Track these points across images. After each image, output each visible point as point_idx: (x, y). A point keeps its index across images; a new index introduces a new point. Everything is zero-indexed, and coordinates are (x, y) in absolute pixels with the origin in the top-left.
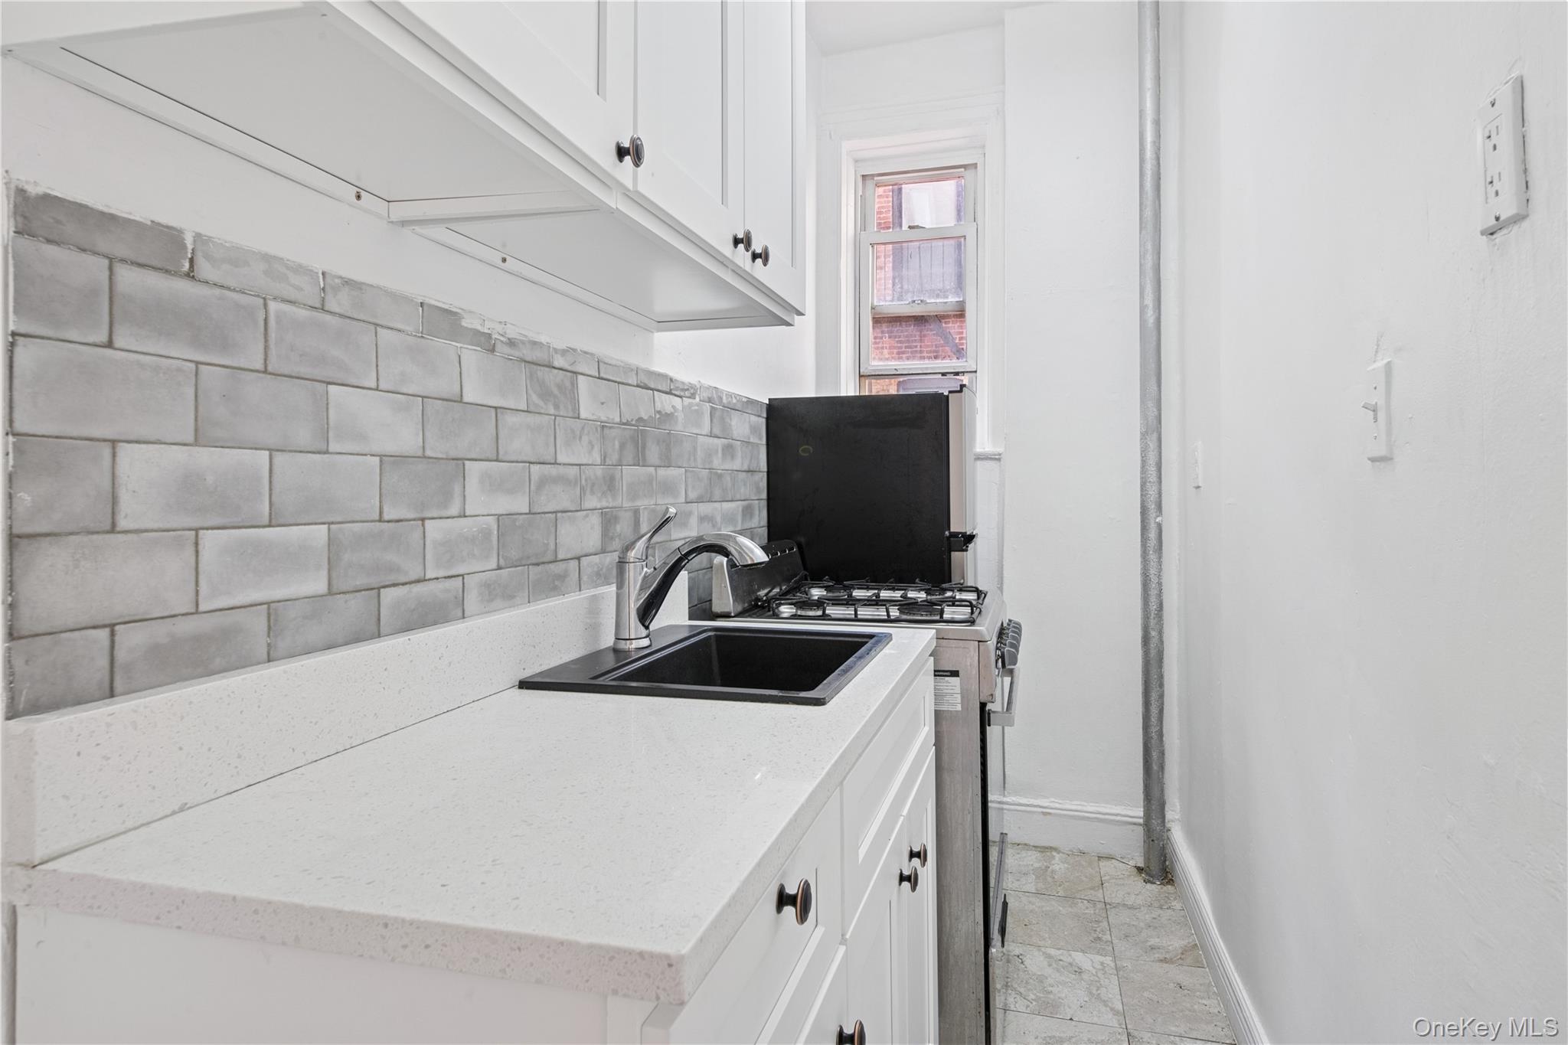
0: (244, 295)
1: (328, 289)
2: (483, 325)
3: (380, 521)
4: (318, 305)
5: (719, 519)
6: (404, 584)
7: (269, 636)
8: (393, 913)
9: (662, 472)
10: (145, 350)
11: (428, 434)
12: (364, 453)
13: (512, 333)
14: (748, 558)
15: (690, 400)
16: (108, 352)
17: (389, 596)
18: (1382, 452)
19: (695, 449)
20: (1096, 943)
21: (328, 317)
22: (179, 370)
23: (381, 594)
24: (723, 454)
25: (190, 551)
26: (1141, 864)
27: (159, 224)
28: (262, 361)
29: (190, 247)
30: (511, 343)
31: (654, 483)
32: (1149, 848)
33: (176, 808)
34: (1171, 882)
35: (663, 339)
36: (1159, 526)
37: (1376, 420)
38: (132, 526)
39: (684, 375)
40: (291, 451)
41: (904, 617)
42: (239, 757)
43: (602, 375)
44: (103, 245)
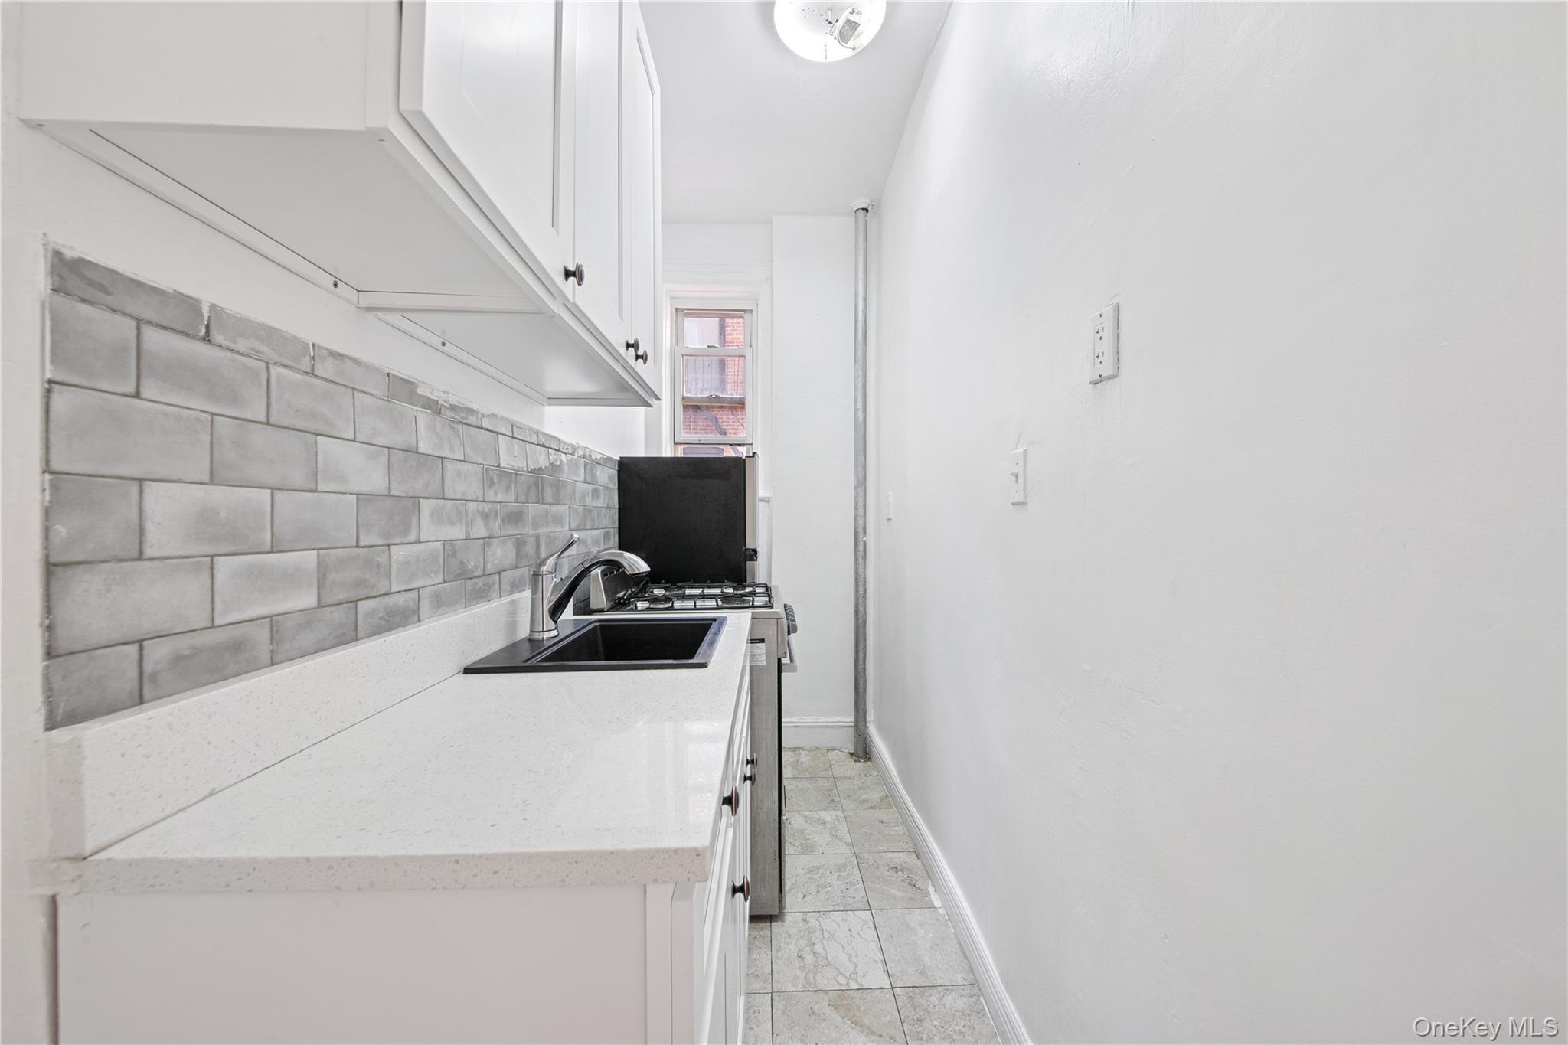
0: (251, 359)
1: (317, 358)
2: (432, 393)
3: (357, 547)
4: (309, 371)
5: (590, 542)
6: (375, 597)
7: (272, 644)
8: (463, 851)
9: (554, 508)
10: (167, 401)
11: (392, 478)
12: (345, 492)
13: (453, 401)
14: (635, 569)
15: (572, 456)
16: (136, 401)
17: (364, 607)
18: (1022, 500)
19: (574, 491)
20: (832, 803)
21: (317, 381)
22: (198, 420)
23: (358, 606)
24: (593, 496)
25: (205, 577)
26: (853, 751)
27: (180, 293)
28: (265, 415)
29: (206, 315)
30: (453, 408)
31: (549, 516)
32: (857, 739)
33: (206, 793)
34: (869, 759)
35: (551, 411)
36: (865, 542)
37: (1017, 481)
38: (157, 554)
39: (569, 438)
40: (288, 490)
41: (725, 605)
42: (257, 745)
43: (515, 435)
44: (130, 308)
